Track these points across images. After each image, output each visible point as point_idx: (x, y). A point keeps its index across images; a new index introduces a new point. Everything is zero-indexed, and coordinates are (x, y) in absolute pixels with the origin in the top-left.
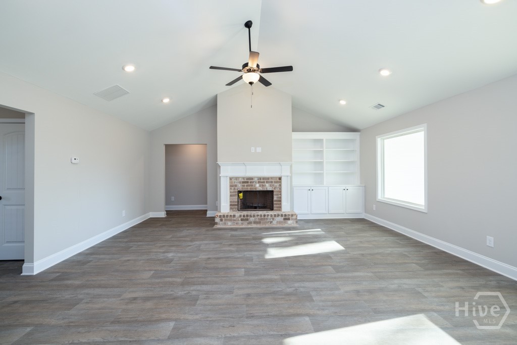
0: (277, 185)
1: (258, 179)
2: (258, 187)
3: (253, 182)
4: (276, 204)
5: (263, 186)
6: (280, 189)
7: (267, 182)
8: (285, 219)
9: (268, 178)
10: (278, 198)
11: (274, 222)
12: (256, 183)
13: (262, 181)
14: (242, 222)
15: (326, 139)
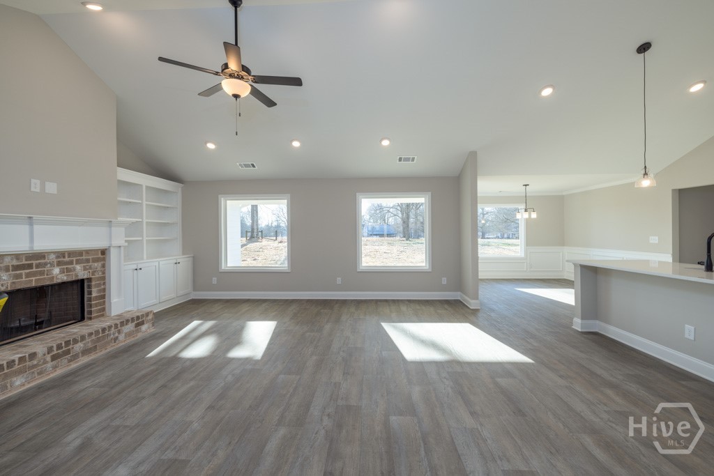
0: (97, 265)
1: (58, 257)
2: (57, 275)
3: (46, 264)
4: (96, 305)
5: (68, 270)
6: (104, 273)
7: (78, 262)
8: (138, 325)
9: (80, 253)
10: (99, 291)
11: (121, 337)
12: (52, 265)
13: (67, 259)
14: (55, 362)
15: (147, 187)
